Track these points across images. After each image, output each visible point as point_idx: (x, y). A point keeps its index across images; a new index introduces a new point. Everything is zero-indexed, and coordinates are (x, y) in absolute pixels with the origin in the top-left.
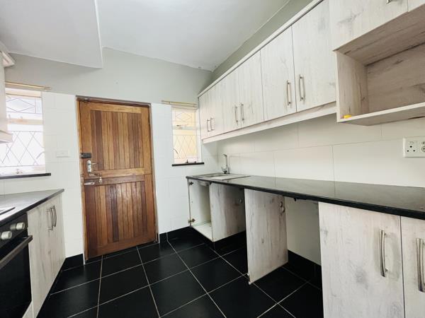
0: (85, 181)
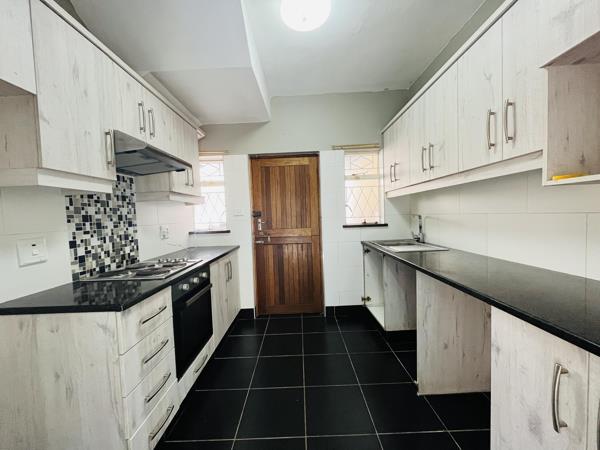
0: (256, 239)
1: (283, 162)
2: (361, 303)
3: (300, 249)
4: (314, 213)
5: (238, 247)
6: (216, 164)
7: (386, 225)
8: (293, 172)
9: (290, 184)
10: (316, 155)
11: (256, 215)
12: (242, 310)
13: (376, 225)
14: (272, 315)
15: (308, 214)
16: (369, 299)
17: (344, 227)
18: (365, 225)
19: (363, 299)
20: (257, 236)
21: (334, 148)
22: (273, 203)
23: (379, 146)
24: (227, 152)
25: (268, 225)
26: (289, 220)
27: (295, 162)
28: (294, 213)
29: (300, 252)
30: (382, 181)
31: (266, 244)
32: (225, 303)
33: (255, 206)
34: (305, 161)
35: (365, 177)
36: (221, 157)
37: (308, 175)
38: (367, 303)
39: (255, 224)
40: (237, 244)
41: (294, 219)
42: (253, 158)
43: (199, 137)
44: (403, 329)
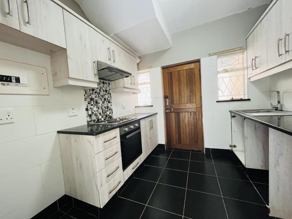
0: (166, 109)
1: (179, 68)
2: (229, 148)
3: (189, 114)
4: (198, 94)
5: (157, 113)
6: (146, 74)
7: (249, 100)
8: (185, 73)
9: (184, 79)
10: (198, 61)
11: (166, 97)
12: (159, 145)
13: (241, 100)
14: (175, 149)
15: (194, 95)
16: (235, 146)
17: (217, 102)
18: (232, 100)
19: (231, 146)
20: (166, 108)
21: (210, 55)
22: (174, 90)
23: (243, 48)
24: (150, 67)
25: (172, 102)
26: (183, 99)
27: (186, 67)
28: (186, 95)
29: (190, 117)
30: (246, 71)
31: (171, 112)
32: (149, 140)
33: (165, 93)
34: (192, 66)
35: (232, 70)
36: (148, 70)
37: (194, 74)
38: (234, 149)
39: (165, 102)
40: (156, 112)
41: (186, 99)
42: (164, 68)
43: (138, 62)
44: (260, 168)
